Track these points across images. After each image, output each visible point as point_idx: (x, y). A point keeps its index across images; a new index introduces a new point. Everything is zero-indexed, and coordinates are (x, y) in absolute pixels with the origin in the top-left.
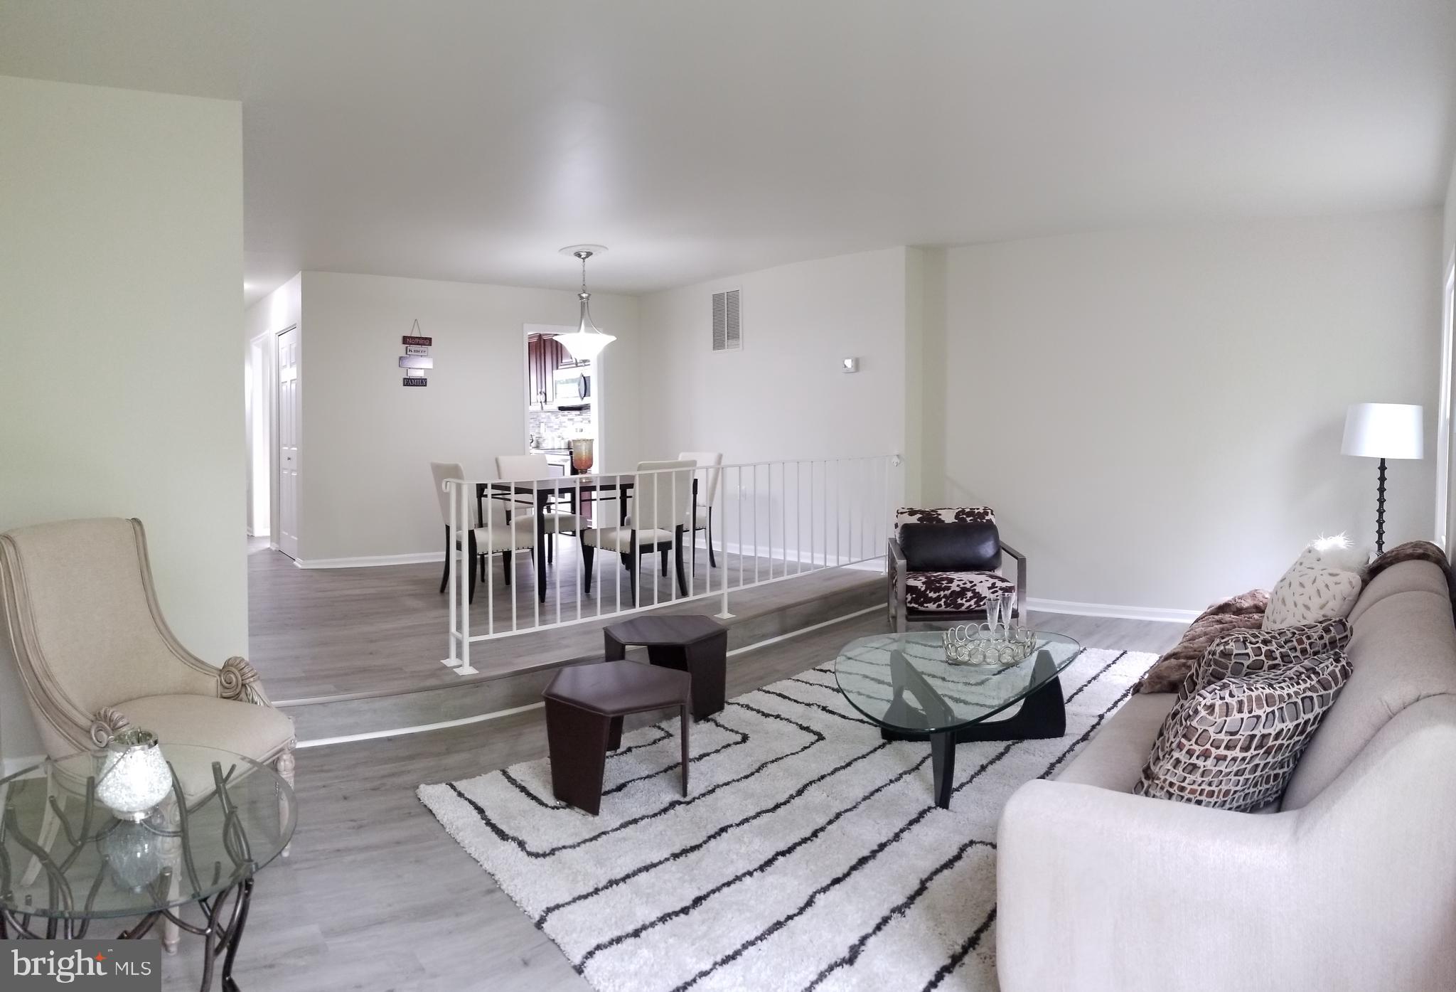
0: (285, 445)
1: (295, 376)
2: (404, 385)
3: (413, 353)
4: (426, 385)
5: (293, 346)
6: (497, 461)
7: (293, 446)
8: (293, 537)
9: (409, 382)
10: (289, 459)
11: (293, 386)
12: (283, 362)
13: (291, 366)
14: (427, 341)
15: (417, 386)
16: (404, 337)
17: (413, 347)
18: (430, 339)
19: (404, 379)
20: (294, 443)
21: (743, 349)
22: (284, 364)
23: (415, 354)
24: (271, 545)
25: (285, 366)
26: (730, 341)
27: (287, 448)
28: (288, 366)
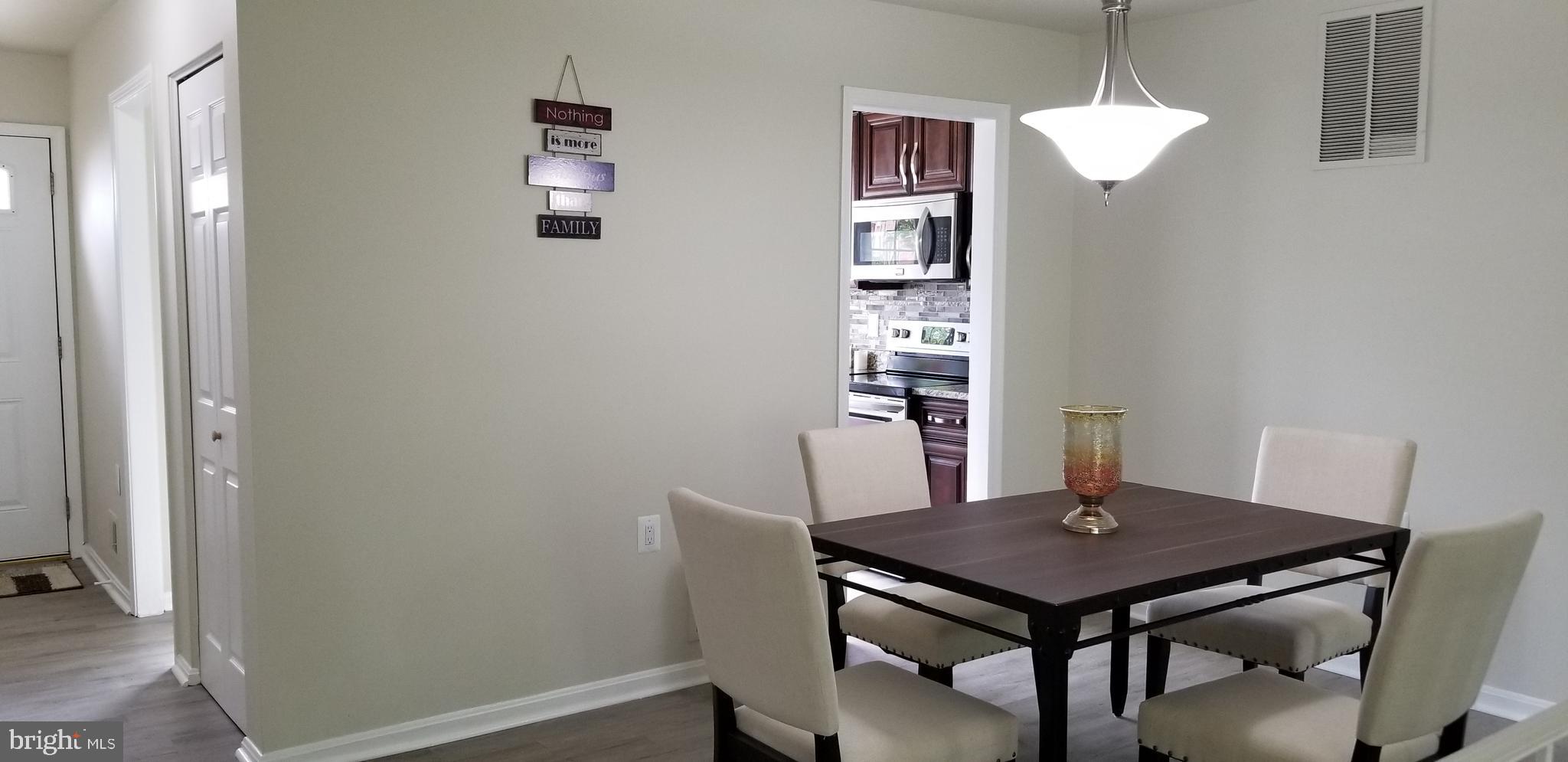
0: (208, 395)
1: (224, 202)
2: (541, 235)
3: (563, 148)
4: (597, 236)
5: (220, 110)
6: (803, 442)
7: (231, 403)
8: (233, 661)
9: (553, 226)
10: (217, 437)
11: (222, 224)
12: (193, 157)
13: (214, 172)
14: (600, 118)
15: (574, 236)
16: (537, 101)
17: (563, 132)
18: (607, 113)
19: (541, 218)
20: (229, 392)
21: (1426, 159)
22: (195, 163)
23: (568, 149)
24: (176, 662)
25: (198, 170)
26: (1378, 140)
27: (210, 403)
28: (207, 168)
